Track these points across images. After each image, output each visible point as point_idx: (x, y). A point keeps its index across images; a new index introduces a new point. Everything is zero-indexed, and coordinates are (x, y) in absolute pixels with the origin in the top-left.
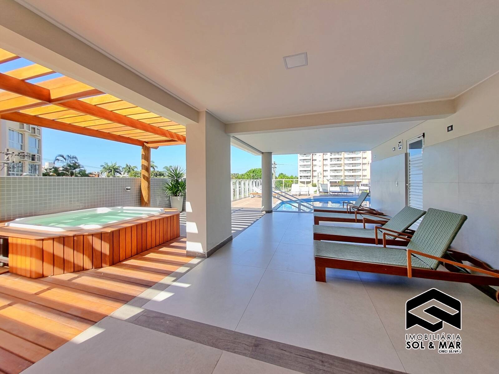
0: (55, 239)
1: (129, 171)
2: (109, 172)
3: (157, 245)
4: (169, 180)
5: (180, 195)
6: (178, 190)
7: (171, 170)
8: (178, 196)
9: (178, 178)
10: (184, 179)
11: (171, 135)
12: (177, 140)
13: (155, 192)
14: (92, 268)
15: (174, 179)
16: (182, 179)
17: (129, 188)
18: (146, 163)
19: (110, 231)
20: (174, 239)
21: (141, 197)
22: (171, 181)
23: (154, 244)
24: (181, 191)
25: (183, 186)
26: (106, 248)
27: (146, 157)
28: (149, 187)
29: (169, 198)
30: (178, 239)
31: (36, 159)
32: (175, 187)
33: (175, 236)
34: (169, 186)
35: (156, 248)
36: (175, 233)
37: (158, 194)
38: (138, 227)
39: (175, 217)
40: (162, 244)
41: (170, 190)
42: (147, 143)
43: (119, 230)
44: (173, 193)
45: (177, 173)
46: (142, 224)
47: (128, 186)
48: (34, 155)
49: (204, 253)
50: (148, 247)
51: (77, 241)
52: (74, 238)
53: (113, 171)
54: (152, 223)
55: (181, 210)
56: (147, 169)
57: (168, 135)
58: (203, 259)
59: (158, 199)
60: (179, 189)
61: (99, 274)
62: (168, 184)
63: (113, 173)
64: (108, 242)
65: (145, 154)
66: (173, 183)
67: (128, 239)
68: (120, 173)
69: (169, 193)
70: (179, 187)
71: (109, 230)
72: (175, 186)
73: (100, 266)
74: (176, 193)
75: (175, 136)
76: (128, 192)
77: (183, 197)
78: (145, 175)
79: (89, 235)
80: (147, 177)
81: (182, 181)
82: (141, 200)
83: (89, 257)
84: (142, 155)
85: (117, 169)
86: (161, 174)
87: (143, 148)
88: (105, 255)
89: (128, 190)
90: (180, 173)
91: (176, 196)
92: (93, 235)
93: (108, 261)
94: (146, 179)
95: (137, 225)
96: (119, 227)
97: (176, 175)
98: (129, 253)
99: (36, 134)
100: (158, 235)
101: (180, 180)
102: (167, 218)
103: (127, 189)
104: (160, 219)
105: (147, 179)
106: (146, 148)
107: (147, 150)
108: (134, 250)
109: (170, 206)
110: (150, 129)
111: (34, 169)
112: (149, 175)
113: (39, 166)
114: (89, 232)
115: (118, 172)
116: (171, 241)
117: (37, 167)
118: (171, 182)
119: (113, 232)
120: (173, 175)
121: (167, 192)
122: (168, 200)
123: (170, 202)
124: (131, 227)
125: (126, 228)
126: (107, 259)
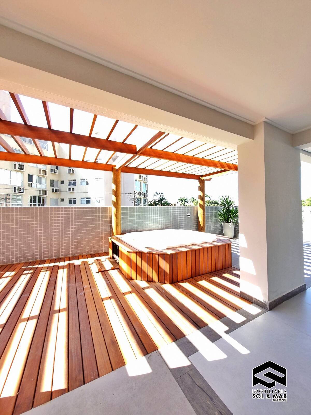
0: (137, 253)
1: (193, 201)
2: (181, 202)
3: (209, 272)
4: (221, 208)
5: (231, 222)
6: (229, 218)
7: (223, 199)
8: (230, 223)
9: (230, 205)
10: (235, 207)
11: (222, 165)
12: (228, 169)
13: (209, 218)
14: (158, 282)
15: (226, 207)
16: (233, 207)
17: (189, 214)
18: (201, 194)
19: (169, 254)
20: (226, 268)
21: (198, 222)
22: (223, 208)
23: (206, 270)
24: (232, 218)
25: (234, 213)
26: (167, 268)
27: (202, 188)
28: (204, 214)
29: (222, 224)
30: (230, 269)
31: (146, 196)
32: (226, 215)
33: (227, 265)
34: (222, 214)
35: (208, 275)
36: (227, 262)
37: (212, 220)
38: (192, 253)
39: (226, 246)
40: (213, 272)
41: (222, 217)
42: (202, 176)
43: (177, 253)
44: (225, 220)
45: (229, 201)
46: (195, 250)
47: (189, 213)
48: (145, 194)
49: (265, 303)
50: (201, 272)
51: (149, 257)
52: (147, 254)
53: (183, 201)
54: (205, 250)
55: (233, 236)
56: (202, 198)
57: (219, 165)
58: (264, 310)
59: (212, 225)
60: (230, 216)
61: (161, 290)
62: (220, 211)
63: (183, 202)
64: (169, 263)
65: (201, 186)
66: (224, 211)
67: (184, 262)
68: (188, 203)
69: (221, 219)
70: (230, 215)
71: (169, 252)
72: (226, 213)
73: (163, 282)
74: (227, 220)
75: (225, 165)
76: (189, 218)
77: (234, 224)
78: (200, 204)
79: (156, 254)
80: (203, 206)
81: (233, 209)
82: (198, 225)
83: (156, 272)
84: (199, 187)
85: (186, 200)
86: (215, 203)
87: (199, 181)
88: (167, 273)
89: (189, 217)
90: (231, 201)
91: (228, 223)
92: (158, 255)
93: (169, 279)
94: (201, 207)
95: (191, 251)
96: (176, 250)
97: (227, 203)
98: (185, 276)
99: (146, 181)
100: (210, 262)
101: (231, 208)
102: (219, 246)
103: (188, 215)
104: (211, 247)
105: (203, 207)
106: (201, 180)
107: (202, 183)
108: (189, 274)
109: (222, 233)
110: (203, 163)
111: (145, 201)
112: (204, 203)
113: (147, 199)
114: (156, 251)
115: (186, 202)
116: (223, 271)
117: (146, 200)
118: (223, 210)
119: (172, 254)
120: (225, 203)
121: (219, 219)
122: (220, 226)
123: (222, 228)
124: (187, 252)
125: (182, 252)
126: (168, 278)
